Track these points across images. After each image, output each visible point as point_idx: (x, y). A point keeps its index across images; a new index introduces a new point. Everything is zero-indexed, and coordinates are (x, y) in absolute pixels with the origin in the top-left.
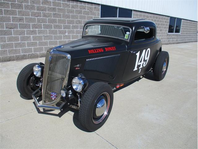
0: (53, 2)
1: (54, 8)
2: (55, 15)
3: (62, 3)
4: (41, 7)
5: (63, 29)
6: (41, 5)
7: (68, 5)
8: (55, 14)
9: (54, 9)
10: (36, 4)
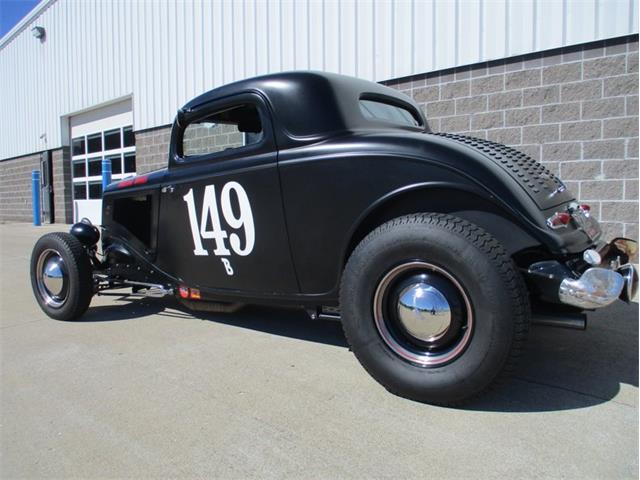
0: (545, 71)
1: (548, 90)
2: (555, 113)
3: (586, 64)
4: (504, 96)
5: (582, 160)
6: (504, 91)
7: (611, 65)
8: (553, 109)
9: (548, 93)
10: (488, 91)
